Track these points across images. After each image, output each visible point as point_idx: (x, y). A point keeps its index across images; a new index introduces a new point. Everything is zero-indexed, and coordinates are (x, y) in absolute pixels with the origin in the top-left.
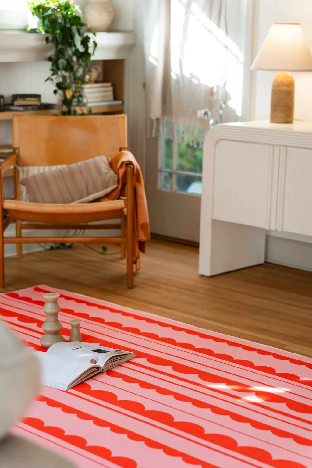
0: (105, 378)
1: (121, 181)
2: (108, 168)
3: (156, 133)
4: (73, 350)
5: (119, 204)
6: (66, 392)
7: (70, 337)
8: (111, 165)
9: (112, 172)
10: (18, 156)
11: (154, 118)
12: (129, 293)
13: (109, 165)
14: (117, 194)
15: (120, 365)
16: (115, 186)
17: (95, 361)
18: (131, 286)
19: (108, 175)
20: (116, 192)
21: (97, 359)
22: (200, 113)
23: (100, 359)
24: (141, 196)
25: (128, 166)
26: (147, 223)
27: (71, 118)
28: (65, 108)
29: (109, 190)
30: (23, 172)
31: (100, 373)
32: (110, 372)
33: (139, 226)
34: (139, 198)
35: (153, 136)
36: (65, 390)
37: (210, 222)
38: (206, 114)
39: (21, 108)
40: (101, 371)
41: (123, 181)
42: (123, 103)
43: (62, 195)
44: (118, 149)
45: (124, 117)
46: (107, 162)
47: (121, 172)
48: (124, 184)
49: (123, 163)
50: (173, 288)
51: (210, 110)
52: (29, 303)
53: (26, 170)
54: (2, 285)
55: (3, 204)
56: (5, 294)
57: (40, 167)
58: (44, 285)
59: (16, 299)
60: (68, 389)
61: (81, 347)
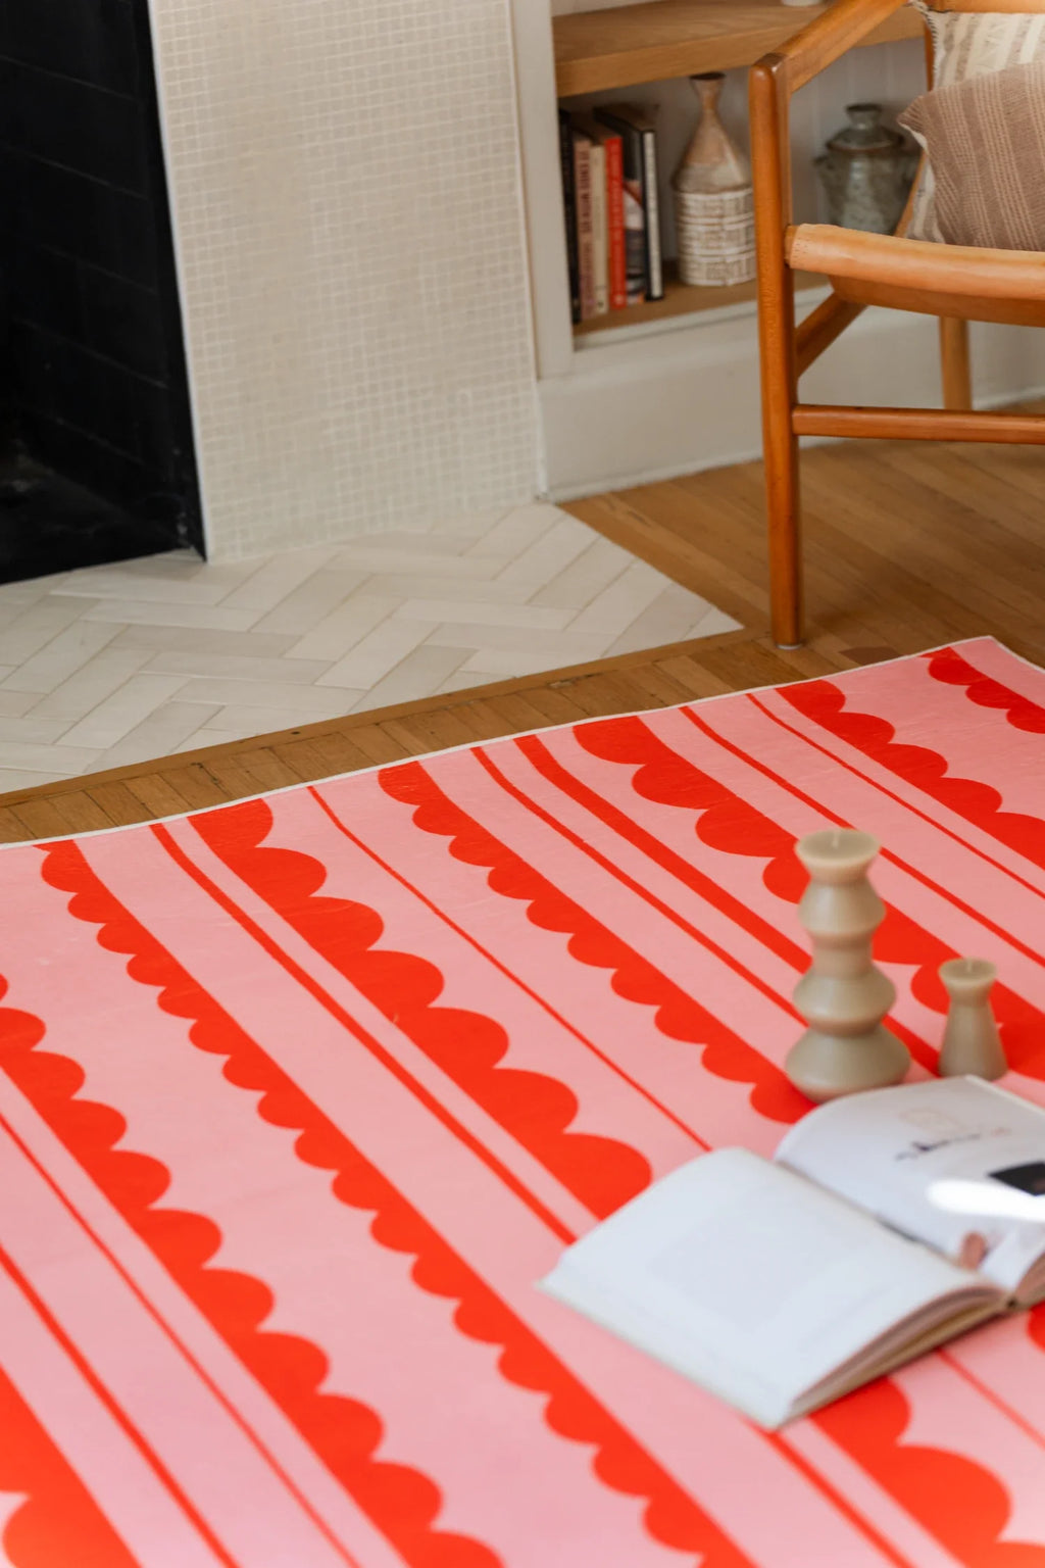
4: (899, 1158)
6: (775, 1438)
17: (987, 1242)
21: (997, 1233)
31: (995, 1319)
36: (770, 1426)
40: (1001, 1308)
52: (868, 759)
53: (960, 32)
54: (787, 631)
55: (787, 246)
56: (777, 689)
57: (1029, 22)
58: (989, 637)
59: (817, 727)
60: (790, 1421)
61: (945, 1143)
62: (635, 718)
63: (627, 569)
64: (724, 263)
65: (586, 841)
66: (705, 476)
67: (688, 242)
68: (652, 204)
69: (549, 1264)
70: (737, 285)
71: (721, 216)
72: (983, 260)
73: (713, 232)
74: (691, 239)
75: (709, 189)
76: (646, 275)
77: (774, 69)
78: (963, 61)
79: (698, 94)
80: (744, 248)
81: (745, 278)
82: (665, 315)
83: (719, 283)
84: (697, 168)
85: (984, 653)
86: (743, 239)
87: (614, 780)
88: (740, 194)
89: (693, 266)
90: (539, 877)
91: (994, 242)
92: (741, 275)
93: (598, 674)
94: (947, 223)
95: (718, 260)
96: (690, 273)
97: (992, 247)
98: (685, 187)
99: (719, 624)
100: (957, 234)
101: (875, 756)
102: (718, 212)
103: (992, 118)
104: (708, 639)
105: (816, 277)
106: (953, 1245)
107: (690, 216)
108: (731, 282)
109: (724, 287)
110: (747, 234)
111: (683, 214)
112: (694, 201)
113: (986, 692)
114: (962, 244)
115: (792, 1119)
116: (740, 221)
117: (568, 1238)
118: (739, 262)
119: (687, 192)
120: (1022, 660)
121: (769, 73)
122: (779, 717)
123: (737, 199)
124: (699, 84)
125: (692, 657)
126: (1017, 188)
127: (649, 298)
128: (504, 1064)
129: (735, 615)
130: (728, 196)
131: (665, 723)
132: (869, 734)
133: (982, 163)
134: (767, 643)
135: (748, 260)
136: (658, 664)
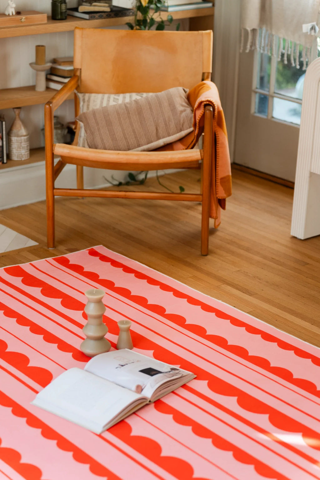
0: (152, 413)
1: (197, 125)
2: (184, 104)
3: (251, 47)
4: (116, 368)
5: (194, 154)
6: (100, 436)
7: (119, 337)
8: (190, 99)
9: (189, 110)
10: (79, 78)
11: (249, 29)
12: (202, 263)
13: (186, 100)
14: (194, 139)
15: (173, 392)
16: (192, 129)
17: (142, 387)
18: (206, 252)
19: (184, 114)
20: (192, 138)
21: (144, 385)
22: (306, 28)
23: (148, 386)
24: (223, 144)
25: (208, 107)
26: (229, 176)
27: (146, 33)
28: (140, 15)
29: (183, 133)
30: (84, 100)
31: (147, 405)
32: (159, 404)
33: (219, 181)
34: (219, 146)
35: (247, 51)
36: (98, 433)
37: (307, 175)
38: (313, 28)
39: (87, 16)
40: (148, 402)
41: (200, 126)
42: (213, 5)
43: (126, 139)
44: (200, 77)
45: (209, 34)
46: (183, 95)
47: (199, 113)
48: (202, 130)
49: (201, 102)
50: (257, 258)
51: (317, 25)
52: (79, 275)
53: (86, 98)
54: (51, 244)
55: (53, 149)
56: (53, 259)
57: (104, 96)
58: (101, 245)
59: (65, 267)
60: (103, 432)
61: (127, 364)
62: (19, 266)
63: (5, 230)
64: (21, 154)
65: (14, 296)
66: (19, 208)
67: (12, 149)
68: (4, 139)
69: (34, 398)
70: (24, 160)
71: (21, 143)
72: (102, 153)
73: (19, 147)
74: (13, 148)
75: (18, 136)
76: (3, 157)
77: (51, 105)
78: (88, 106)
79: (15, 112)
80: (26, 151)
81: (26, 159)
82: (8, 167)
83: (20, 160)
84: (15, 131)
85: (100, 249)
86: (26, 149)
87: (17, 281)
88: (26, 137)
89: (14, 155)
90: (4, 305)
91: (103, 148)
92: (26, 157)
93: (5, 256)
94: (90, 144)
95: (20, 154)
96: (13, 157)
97: (102, 149)
98: (12, 135)
99: (32, 243)
100: (93, 146)
101: (81, 274)
102: (20, 142)
103: (101, 119)
104: (31, 247)
105: (58, 156)
106: (134, 388)
107: (13, 143)
108: (23, 159)
109: (21, 160)
110: (27, 147)
111: (11, 142)
112: (14, 139)
113: (104, 258)
114: (94, 149)
115: (87, 361)
116: (25, 144)
117: (37, 392)
118: (25, 154)
119: (13, 137)
120: (111, 251)
121: (50, 106)
122: (55, 265)
123: (25, 139)
124: (15, 110)
125: (28, 251)
126: (108, 136)
127: (3, 163)
128: (7, 350)
129: (36, 241)
130: (23, 138)
131: (26, 267)
132: (78, 269)
133: (99, 129)
134: (46, 248)
135: (27, 154)
136: (20, 253)
